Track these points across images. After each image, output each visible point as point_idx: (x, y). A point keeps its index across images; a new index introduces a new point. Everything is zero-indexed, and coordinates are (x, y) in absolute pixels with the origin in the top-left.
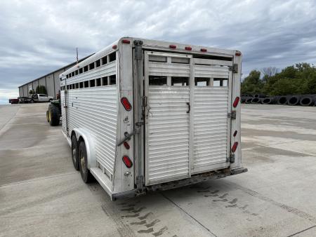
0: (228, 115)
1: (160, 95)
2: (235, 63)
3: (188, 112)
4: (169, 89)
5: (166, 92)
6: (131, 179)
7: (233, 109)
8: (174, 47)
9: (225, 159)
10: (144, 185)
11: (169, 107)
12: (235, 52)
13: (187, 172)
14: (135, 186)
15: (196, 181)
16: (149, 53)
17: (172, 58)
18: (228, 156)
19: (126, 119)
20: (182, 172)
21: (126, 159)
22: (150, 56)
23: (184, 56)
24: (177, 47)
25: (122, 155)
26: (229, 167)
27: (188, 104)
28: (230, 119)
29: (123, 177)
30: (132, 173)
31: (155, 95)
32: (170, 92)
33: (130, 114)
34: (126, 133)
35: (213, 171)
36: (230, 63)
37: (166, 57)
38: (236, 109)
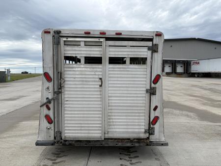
0: (147, 91)
1: (74, 71)
2: (154, 43)
3: (101, 86)
4: (82, 66)
5: (79, 69)
6: (52, 133)
7: (153, 85)
8: (89, 33)
9: (143, 130)
10: (61, 139)
11: (83, 81)
12: (155, 33)
13: (100, 135)
14: (55, 138)
15: (108, 144)
16: (65, 39)
17: (85, 42)
18: (147, 128)
19: (48, 88)
20: (96, 134)
21: (47, 117)
22: (65, 41)
23: (97, 40)
24: (91, 33)
25: (45, 114)
26: (148, 138)
27: (101, 79)
28: (148, 94)
29: (45, 130)
30: (53, 128)
31: (70, 71)
32: (84, 69)
33: (50, 85)
34: (47, 98)
35: (129, 139)
36: (150, 44)
37: (80, 41)
38: (157, 85)
